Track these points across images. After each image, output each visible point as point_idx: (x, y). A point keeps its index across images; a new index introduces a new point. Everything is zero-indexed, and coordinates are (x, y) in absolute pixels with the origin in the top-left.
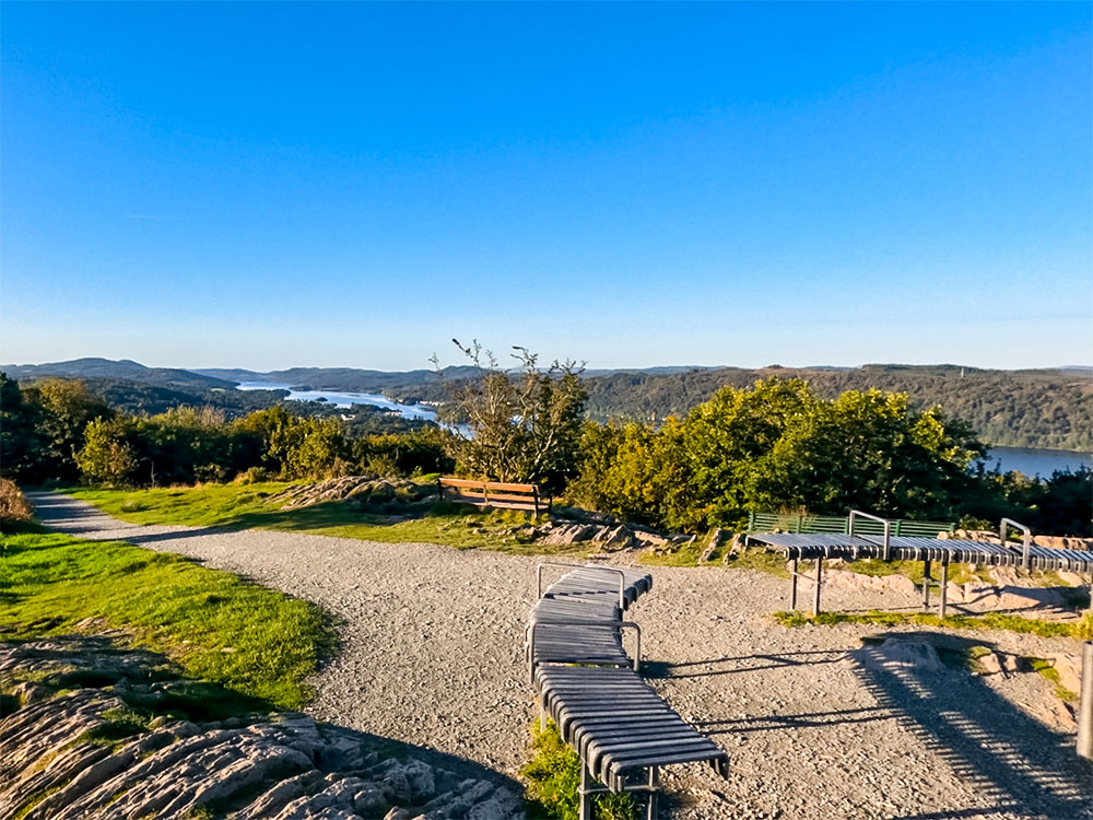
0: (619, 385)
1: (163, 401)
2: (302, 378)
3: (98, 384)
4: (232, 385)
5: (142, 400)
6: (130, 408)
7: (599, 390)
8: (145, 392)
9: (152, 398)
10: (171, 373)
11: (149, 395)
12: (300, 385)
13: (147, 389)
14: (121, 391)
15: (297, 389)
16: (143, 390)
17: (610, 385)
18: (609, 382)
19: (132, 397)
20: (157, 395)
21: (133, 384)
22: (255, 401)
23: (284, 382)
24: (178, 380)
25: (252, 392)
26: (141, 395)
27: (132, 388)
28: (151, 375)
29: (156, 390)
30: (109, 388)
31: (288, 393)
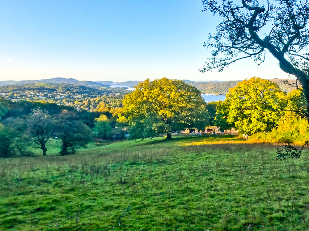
0: (231, 85)
1: (83, 90)
2: (132, 84)
3: (60, 85)
4: (108, 86)
5: (76, 90)
6: (71, 92)
7: (226, 86)
8: (77, 87)
9: (80, 89)
10: (87, 82)
11: (78, 89)
12: (131, 86)
13: (78, 86)
14: (68, 87)
15: (130, 87)
16: (76, 87)
17: (229, 85)
18: (228, 84)
19: (72, 89)
20: (81, 88)
21: (72, 85)
22: (116, 90)
23: (126, 85)
24: (89, 84)
25: (115, 88)
26: (75, 88)
27: (72, 86)
28: (80, 83)
29: (81, 87)
30: (64, 86)
31: (127, 88)
